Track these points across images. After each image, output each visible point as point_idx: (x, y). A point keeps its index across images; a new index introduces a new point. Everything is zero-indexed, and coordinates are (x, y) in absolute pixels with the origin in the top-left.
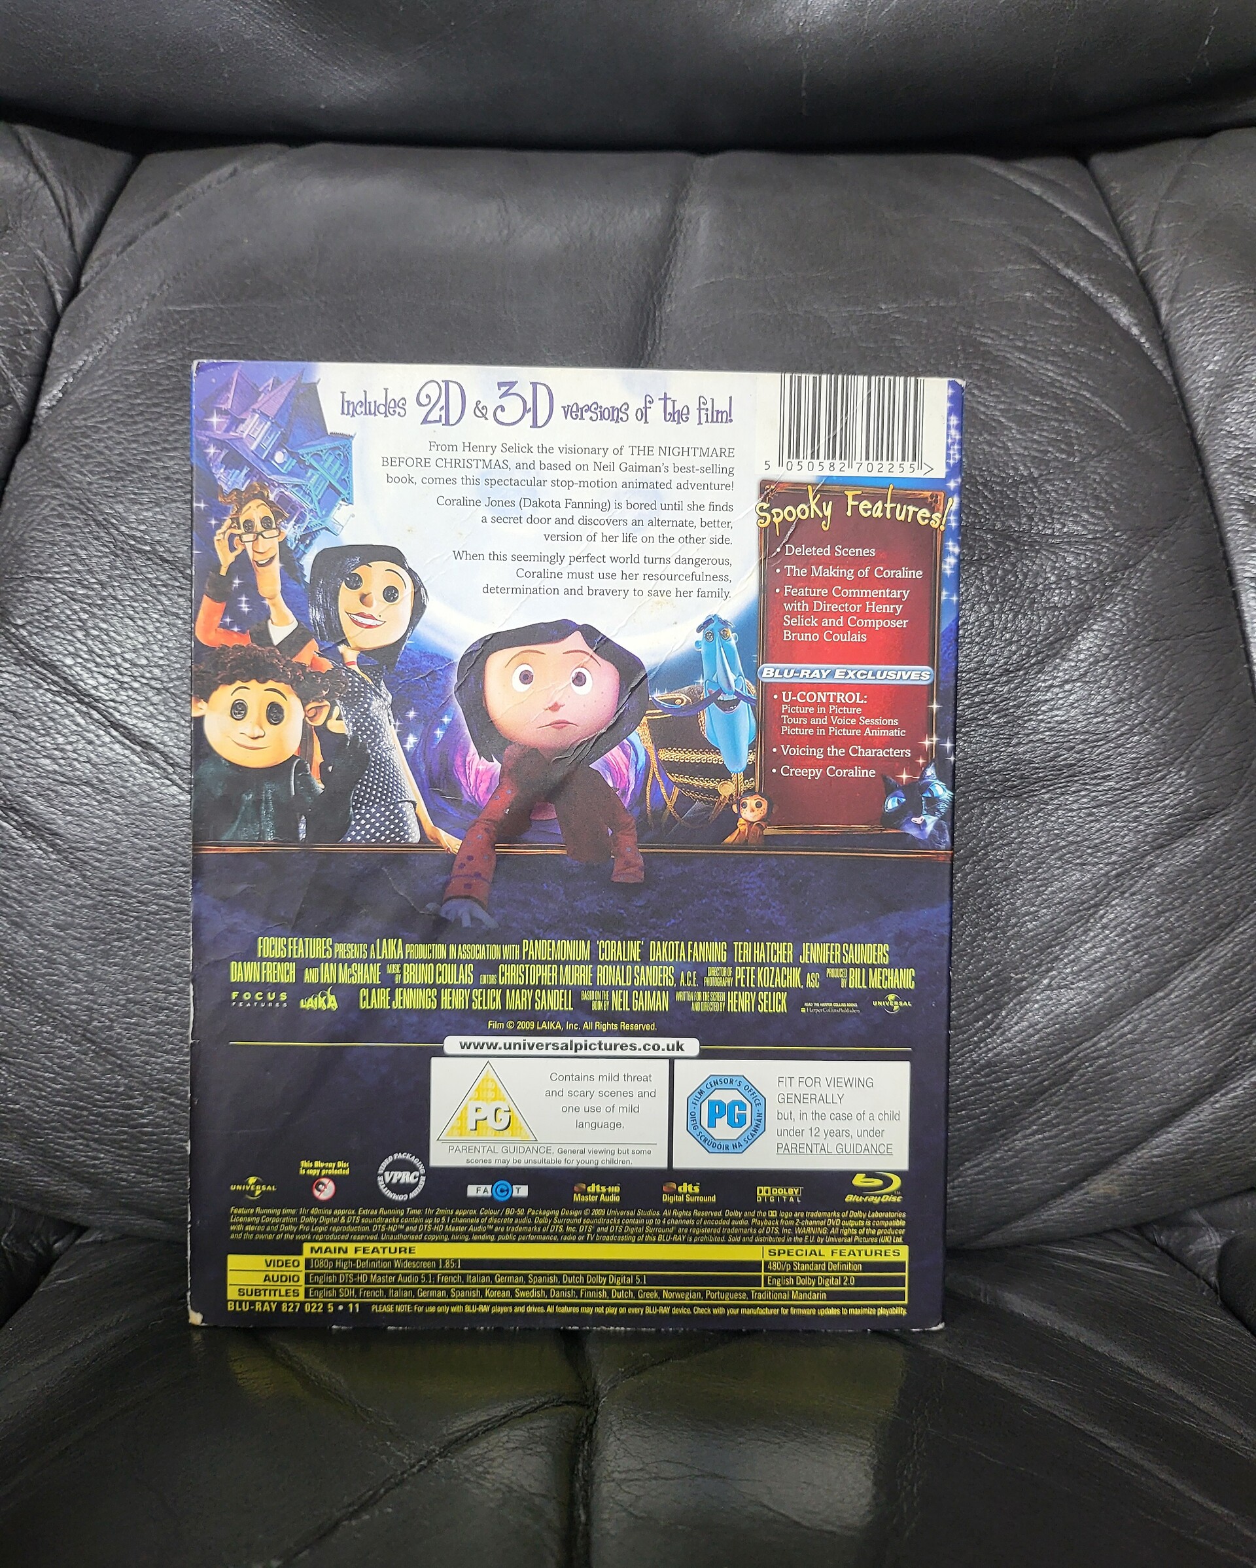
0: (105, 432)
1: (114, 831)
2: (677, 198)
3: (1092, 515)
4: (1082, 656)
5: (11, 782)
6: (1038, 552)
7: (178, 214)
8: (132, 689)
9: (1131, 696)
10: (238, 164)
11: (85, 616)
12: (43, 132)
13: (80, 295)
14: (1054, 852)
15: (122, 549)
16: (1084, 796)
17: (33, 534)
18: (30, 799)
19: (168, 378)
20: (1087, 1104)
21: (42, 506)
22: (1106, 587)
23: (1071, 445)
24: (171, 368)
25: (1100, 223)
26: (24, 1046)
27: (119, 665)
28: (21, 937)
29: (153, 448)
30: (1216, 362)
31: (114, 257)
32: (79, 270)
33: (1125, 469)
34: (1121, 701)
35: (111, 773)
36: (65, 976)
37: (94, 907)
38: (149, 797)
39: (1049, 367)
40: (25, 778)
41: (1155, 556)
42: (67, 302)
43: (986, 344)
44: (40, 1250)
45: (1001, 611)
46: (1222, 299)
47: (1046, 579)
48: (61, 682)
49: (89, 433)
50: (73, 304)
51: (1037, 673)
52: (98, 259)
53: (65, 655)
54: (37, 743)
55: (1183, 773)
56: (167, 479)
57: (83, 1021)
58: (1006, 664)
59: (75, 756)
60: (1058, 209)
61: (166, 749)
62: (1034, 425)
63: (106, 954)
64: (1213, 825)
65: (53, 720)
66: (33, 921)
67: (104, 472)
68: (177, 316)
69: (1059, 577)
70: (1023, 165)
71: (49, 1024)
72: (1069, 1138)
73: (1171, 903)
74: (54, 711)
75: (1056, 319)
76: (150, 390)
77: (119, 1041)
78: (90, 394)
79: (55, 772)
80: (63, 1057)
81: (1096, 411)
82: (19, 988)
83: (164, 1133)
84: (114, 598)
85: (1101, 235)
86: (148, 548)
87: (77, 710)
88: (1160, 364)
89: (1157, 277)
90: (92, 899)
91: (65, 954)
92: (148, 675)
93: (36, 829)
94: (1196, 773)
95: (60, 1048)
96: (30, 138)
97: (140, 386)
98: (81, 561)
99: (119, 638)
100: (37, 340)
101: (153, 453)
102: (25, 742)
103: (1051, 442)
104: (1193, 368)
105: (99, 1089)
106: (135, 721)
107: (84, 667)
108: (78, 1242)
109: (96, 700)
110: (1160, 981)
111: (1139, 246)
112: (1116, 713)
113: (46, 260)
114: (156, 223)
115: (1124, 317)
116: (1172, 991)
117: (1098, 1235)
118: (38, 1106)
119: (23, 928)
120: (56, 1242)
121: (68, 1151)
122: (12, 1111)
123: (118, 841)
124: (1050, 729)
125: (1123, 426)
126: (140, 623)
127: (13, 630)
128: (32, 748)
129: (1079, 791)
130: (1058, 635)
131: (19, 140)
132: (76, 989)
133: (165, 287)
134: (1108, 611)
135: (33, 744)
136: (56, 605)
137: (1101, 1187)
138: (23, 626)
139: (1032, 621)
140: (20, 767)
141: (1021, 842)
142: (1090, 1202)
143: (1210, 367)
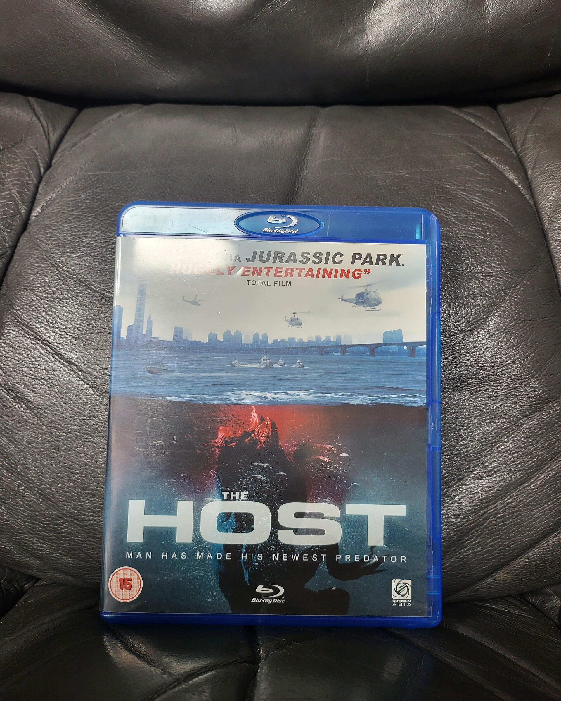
0: (58, 226)
1: (55, 400)
2: (311, 126)
3: (496, 264)
4: (491, 327)
5: (11, 378)
6: (471, 280)
7: (94, 134)
8: (65, 338)
9: (513, 346)
10: (121, 113)
11: (46, 306)
12: (40, 100)
13: (51, 169)
14: (476, 416)
15: (63, 277)
16: (491, 392)
17: (25, 270)
18: (19, 386)
19: (86, 203)
20: (494, 536)
21: (30, 258)
22: (502, 296)
23: (486, 232)
24: (87, 199)
25: (501, 135)
26: (12, 495)
27: (60, 327)
28: (12, 447)
29: (78, 233)
30: (554, 195)
31: (67, 152)
32: (51, 157)
33: (511, 243)
34: (508, 348)
35: (54, 375)
36: (31, 464)
37: (44, 434)
38: (70, 385)
39: (476, 198)
40: (17, 376)
41: (525, 282)
42: (45, 171)
43: (448, 188)
44: (18, 588)
45: (453, 306)
46: (556, 168)
47: (475, 292)
48: (34, 334)
49: (52, 227)
50: (48, 172)
51: (470, 335)
52: (60, 153)
53: (37, 323)
54: (23, 361)
55: (537, 382)
56: (84, 246)
57: (37, 485)
58: (455, 330)
59: (39, 367)
60: (482, 129)
61: (79, 365)
62: (469, 223)
63: (49, 456)
64: (551, 406)
65: (30, 351)
66: (18, 439)
67: (57, 244)
68: (91, 177)
69: (480, 291)
70: (466, 110)
71: (23, 486)
72: (486, 552)
73: (531, 442)
74: (31, 347)
75: (480, 177)
76: (78, 209)
77: (53, 494)
78: (53, 210)
79: (30, 374)
80: (29, 501)
81: (497, 217)
82: (11, 469)
83: (72, 536)
84: (59, 298)
85: (501, 140)
86: (74, 277)
87: (41, 347)
88: (528, 197)
89: (527, 158)
90: (44, 430)
91: (31, 455)
92: (72, 332)
93: (21, 399)
94: (543, 382)
95: (27, 497)
96: (34, 103)
97: (74, 207)
98: (45, 282)
99: (60, 316)
100: (32, 187)
101: (78, 235)
102: (18, 361)
103: (476, 231)
104: (543, 199)
105: (44, 515)
106: (65, 352)
107: (45, 328)
108: (36, 585)
109: (49, 343)
110: (526, 479)
111: (518, 144)
112: (506, 354)
113: (37, 154)
114: (85, 138)
115: (511, 176)
116: (532, 483)
117: (501, 598)
118: (17, 523)
119: (13, 443)
120: (25, 584)
121: (30, 543)
122: (6, 524)
123: (56, 405)
124: (476, 360)
125: (510, 224)
126: (70, 309)
127: (15, 312)
128: (21, 363)
129: (489, 389)
130: (480, 318)
131: (29, 103)
132: (35, 470)
133: (87, 165)
134: (503, 307)
135: (21, 361)
136: (34, 301)
137: (501, 576)
138: (19, 310)
139: (468, 311)
140: (15, 371)
141: (461, 412)
142: (496, 583)
143: (550, 198)
